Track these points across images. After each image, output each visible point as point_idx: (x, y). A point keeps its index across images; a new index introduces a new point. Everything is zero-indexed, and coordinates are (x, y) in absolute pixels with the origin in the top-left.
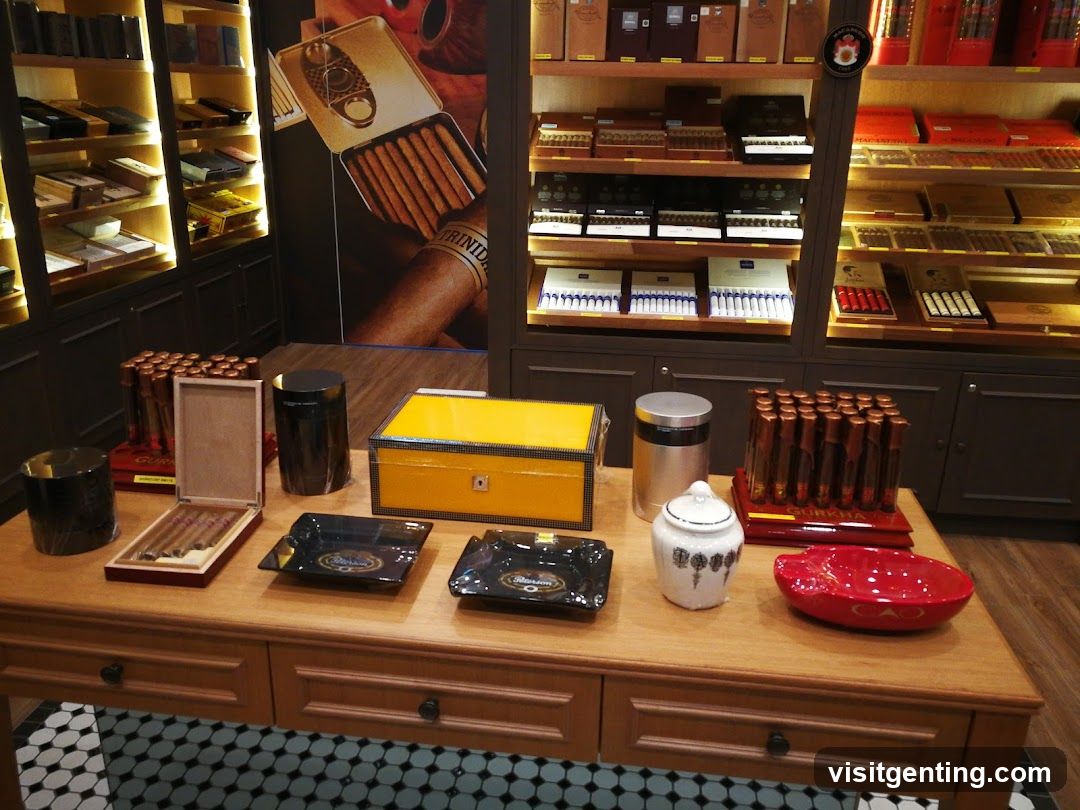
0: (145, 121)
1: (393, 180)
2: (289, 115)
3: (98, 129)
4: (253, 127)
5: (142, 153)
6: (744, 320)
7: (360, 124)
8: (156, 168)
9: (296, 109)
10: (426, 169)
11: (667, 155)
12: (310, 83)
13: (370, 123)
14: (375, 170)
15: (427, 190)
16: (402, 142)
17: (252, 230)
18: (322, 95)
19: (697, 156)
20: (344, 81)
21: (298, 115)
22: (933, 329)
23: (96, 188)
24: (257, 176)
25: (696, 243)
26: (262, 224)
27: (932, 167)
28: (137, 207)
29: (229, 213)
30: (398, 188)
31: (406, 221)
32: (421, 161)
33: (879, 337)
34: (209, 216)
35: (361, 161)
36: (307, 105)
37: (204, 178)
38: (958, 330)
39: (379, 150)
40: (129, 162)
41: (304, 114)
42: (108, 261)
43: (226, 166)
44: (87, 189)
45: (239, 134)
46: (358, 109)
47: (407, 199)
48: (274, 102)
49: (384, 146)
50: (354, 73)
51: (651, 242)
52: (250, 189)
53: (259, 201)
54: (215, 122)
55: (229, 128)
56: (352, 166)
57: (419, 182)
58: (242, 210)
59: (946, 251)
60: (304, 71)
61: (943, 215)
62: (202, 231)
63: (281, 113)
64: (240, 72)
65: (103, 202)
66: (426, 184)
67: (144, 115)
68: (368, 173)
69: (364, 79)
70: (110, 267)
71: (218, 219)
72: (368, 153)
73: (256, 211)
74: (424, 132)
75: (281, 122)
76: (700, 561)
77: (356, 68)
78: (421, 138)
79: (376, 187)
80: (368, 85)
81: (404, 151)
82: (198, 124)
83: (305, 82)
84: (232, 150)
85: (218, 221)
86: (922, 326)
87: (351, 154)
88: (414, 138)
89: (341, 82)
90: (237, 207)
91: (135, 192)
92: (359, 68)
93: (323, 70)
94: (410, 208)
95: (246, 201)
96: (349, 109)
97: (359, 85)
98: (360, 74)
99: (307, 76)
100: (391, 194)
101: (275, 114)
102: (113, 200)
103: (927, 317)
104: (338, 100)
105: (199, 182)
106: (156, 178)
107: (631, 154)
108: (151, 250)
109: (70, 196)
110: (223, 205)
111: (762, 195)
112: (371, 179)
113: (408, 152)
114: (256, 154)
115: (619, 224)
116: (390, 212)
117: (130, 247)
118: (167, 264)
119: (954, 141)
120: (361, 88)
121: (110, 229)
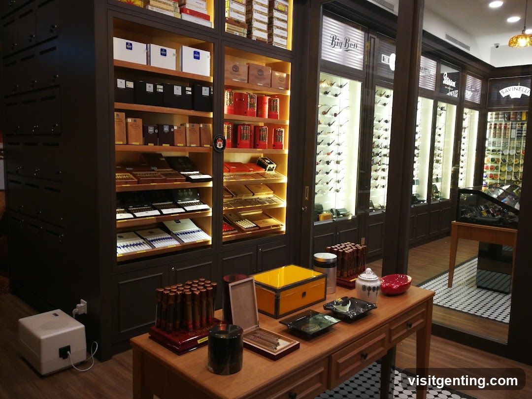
6: (196, 242)
11: (166, 181)
19: (176, 181)
22: (247, 233)
25: (178, 215)
27: (251, 179)
33: (234, 239)
38: (253, 232)
51: (161, 217)
59: (247, 207)
61: (237, 195)
76: (369, 288)
86: (243, 233)
103: (245, 230)
107: (153, 181)
111: (186, 193)
115: (147, 211)
119: (237, 171)
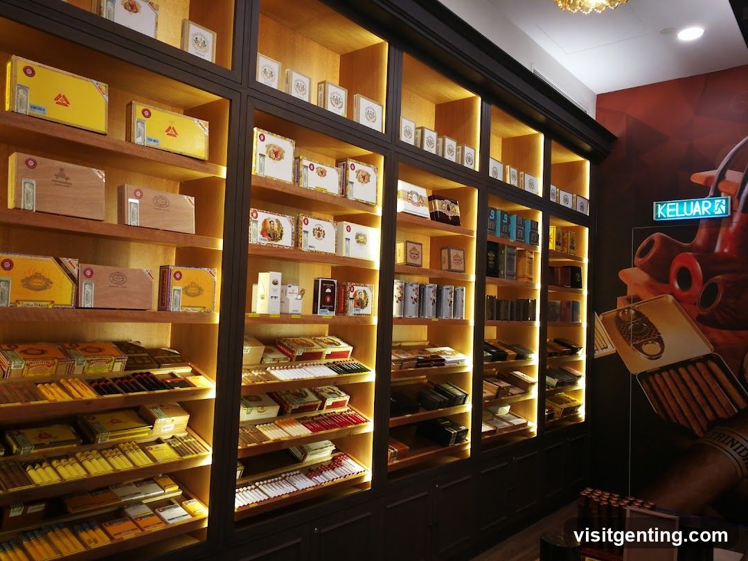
0: (531, 352)
1: (674, 394)
2: (604, 350)
3: (512, 357)
4: (582, 355)
5: (528, 369)
7: (651, 357)
8: (534, 378)
9: (609, 346)
10: (700, 390)
12: (621, 332)
13: (659, 357)
14: (661, 386)
15: (700, 403)
16: (682, 370)
17: (576, 417)
18: (627, 339)
20: (643, 331)
21: (611, 349)
23: (508, 388)
24: (581, 384)
26: (582, 413)
28: (522, 399)
29: (564, 406)
30: (678, 400)
31: (682, 422)
32: (696, 383)
34: (553, 406)
35: (651, 380)
36: (617, 344)
37: (555, 384)
39: (665, 374)
40: (519, 373)
41: (615, 349)
42: (506, 429)
43: (567, 378)
44: (503, 388)
45: (575, 360)
46: (651, 348)
47: (684, 407)
48: (596, 342)
49: (668, 372)
50: (650, 327)
52: (577, 392)
53: (582, 400)
54: (564, 353)
55: (570, 357)
56: (645, 383)
57: (694, 397)
58: (572, 404)
60: (617, 324)
62: (551, 416)
63: (599, 348)
64: (579, 325)
65: (508, 396)
66: (699, 399)
67: (531, 349)
68: (656, 388)
69: (657, 331)
70: (507, 432)
71: (559, 408)
72: (657, 376)
73: (579, 406)
74: (698, 365)
75: (599, 353)
77: (651, 324)
78: (697, 369)
79: (661, 397)
80: (659, 334)
81: (683, 376)
82: (555, 354)
83: (617, 331)
84: (568, 368)
85: (559, 410)
87: (644, 376)
88: (691, 368)
89: (640, 332)
90: (569, 402)
91: (523, 391)
92: (654, 323)
93: (630, 325)
94: (686, 413)
95: (573, 399)
96: (645, 348)
97: (653, 334)
98: (654, 327)
99: (619, 328)
100: (672, 403)
101: (595, 349)
102: (513, 395)
104: (637, 342)
105: (552, 387)
106: (533, 384)
108: (525, 424)
109: (495, 391)
110: (562, 401)
112: (658, 392)
113: (686, 376)
114: (582, 372)
116: (671, 416)
117: (516, 422)
118: (532, 433)
120: (654, 336)
121: (505, 410)
